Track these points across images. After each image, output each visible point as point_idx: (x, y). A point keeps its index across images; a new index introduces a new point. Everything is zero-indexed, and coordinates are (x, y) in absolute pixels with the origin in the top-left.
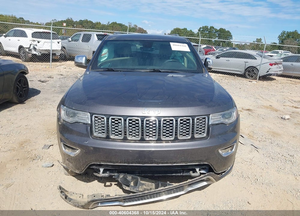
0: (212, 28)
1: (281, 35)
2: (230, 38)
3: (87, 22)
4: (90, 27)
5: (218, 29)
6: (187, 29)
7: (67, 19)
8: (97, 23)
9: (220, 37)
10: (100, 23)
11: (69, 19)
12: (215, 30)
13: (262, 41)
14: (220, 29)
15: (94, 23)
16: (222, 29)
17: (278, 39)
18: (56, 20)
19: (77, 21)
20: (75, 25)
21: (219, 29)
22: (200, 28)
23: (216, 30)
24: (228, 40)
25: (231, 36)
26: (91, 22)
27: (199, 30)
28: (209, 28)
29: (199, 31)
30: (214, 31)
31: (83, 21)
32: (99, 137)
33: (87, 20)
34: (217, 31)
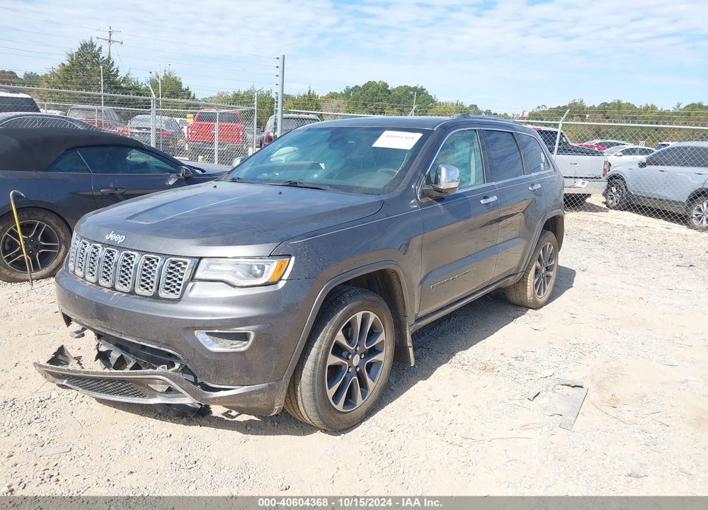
3: (619, 106)
4: (626, 118)
7: (571, 102)
8: (647, 108)
10: (653, 108)
11: (575, 104)
15: (638, 107)
18: (545, 107)
19: (594, 106)
20: (588, 116)
26: (630, 107)
31: (609, 105)
33: (619, 102)
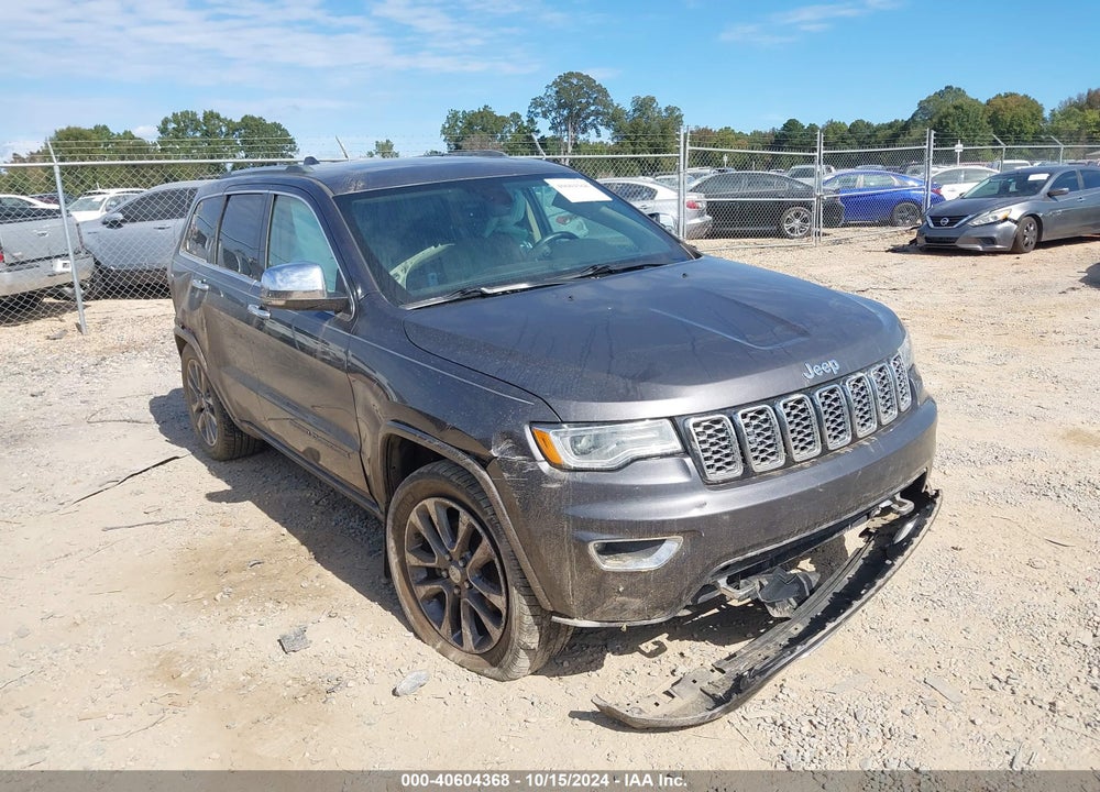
0: (211, 116)
1: (447, 126)
2: (291, 150)
5: (237, 119)
6: (111, 130)
9: (250, 148)
12: (227, 125)
13: (395, 150)
14: (243, 119)
16: (252, 118)
17: (443, 137)
21: (239, 120)
22: (166, 122)
23: (229, 123)
24: (283, 156)
25: (292, 142)
27: (163, 130)
28: (200, 117)
29: (162, 133)
30: (224, 129)
32: (724, 481)
34: (233, 128)
